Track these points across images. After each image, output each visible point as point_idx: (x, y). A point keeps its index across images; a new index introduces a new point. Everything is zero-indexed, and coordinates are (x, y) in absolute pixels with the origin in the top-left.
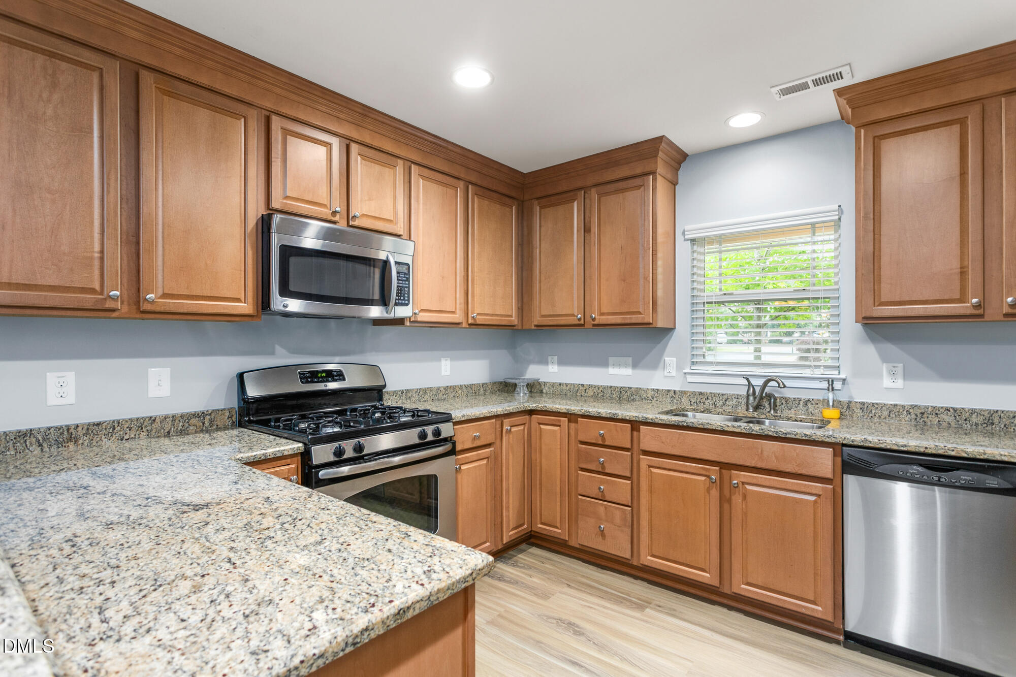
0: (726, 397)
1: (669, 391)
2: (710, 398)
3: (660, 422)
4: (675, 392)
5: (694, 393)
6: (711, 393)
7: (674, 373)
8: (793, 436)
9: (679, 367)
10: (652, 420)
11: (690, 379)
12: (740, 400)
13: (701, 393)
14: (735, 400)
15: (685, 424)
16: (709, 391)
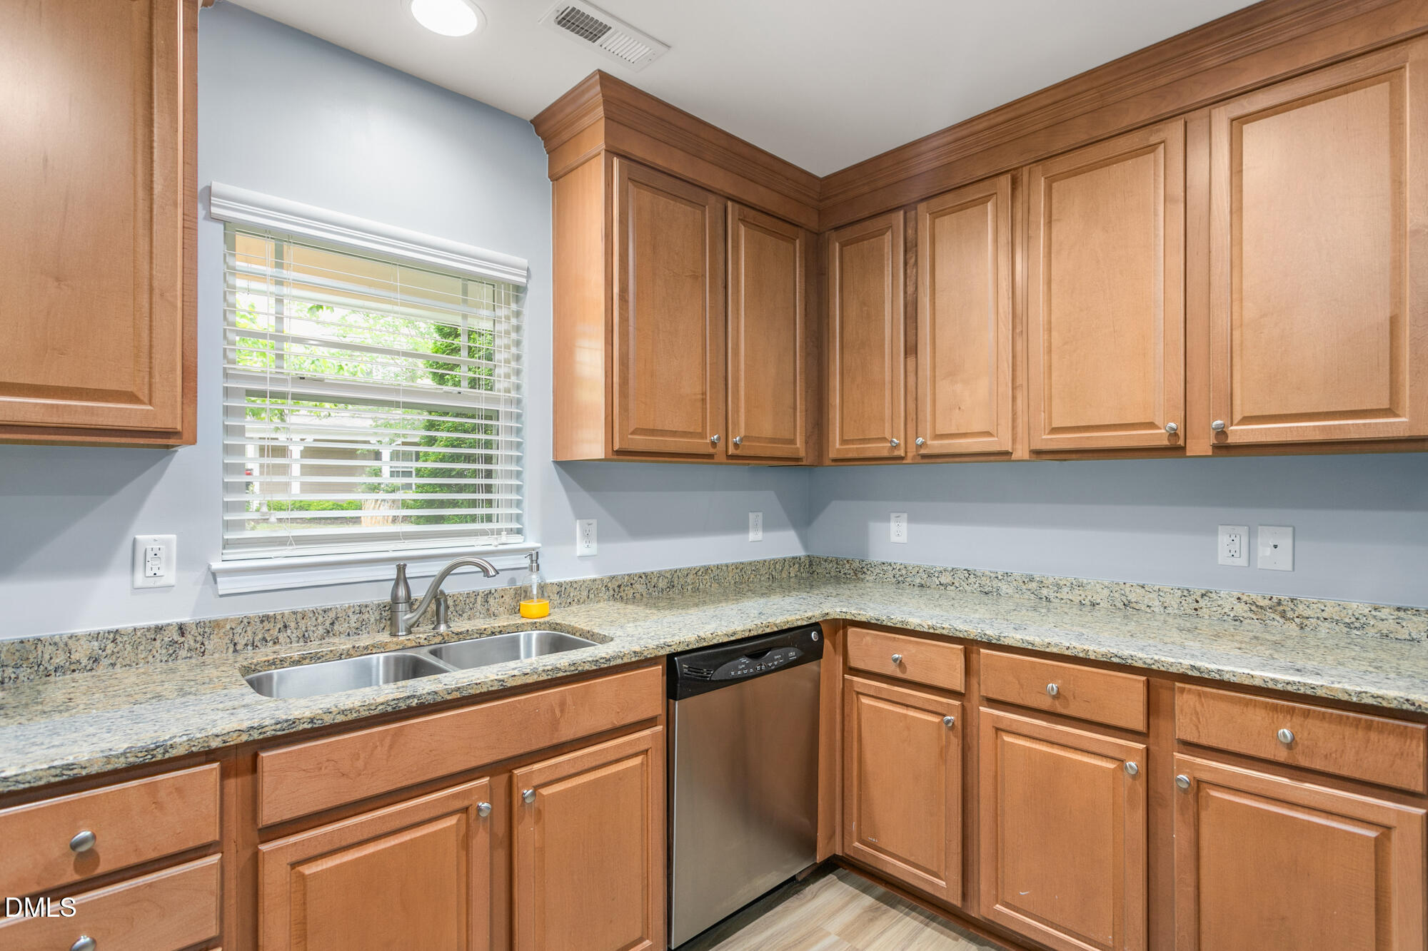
0: (332, 615)
1: (159, 629)
2: (293, 625)
3: (340, 719)
4: (182, 629)
5: (246, 622)
6: (294, 613)
7: (169, 576)
8: (619, 662)
9: (187, 559)
10: (312, 721)
11: (225, 585)
12: (366, 616)
13: (265, 619)
14: (354, 618)
15: (414, 702)
16: (286, 610)
